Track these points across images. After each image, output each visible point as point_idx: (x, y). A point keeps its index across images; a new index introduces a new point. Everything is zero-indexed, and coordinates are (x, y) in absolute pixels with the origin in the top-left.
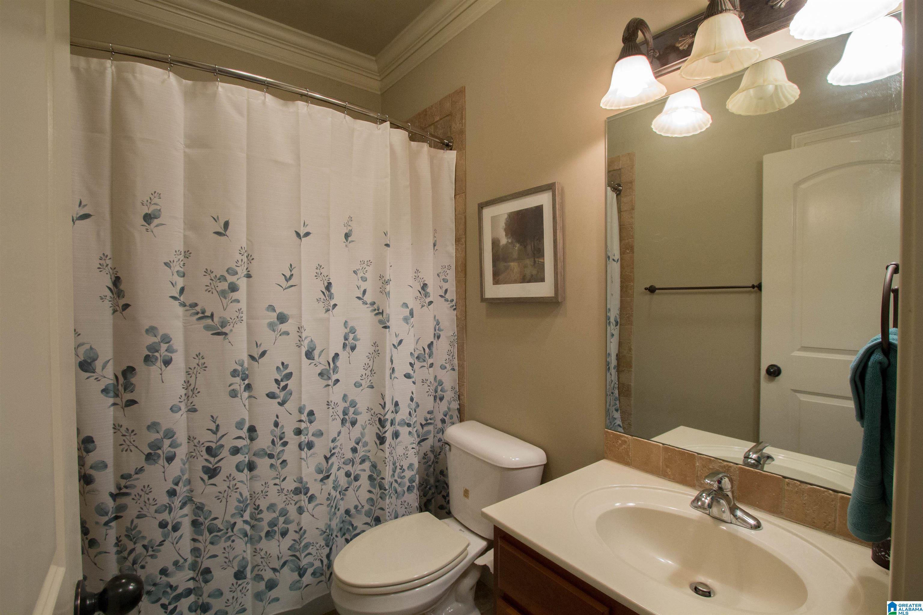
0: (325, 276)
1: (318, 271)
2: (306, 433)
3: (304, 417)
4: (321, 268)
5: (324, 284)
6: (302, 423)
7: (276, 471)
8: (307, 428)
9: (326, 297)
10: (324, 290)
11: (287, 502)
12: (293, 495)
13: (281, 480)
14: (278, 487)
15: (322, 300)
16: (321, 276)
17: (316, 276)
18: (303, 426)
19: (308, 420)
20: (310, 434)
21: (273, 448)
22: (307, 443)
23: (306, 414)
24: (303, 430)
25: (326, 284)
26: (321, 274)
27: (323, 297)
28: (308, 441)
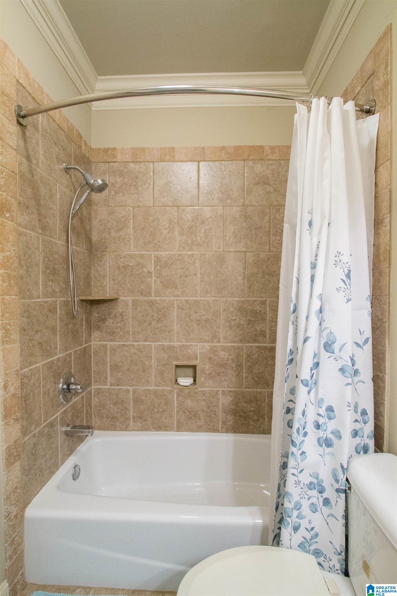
0: (345, 263)
1: (337, 259)
2: (325, 428)
3: (322, 411)
4: (341, 254)
5: (344, 271)
6: (320, 417)
7: (296, 461)
8: (325, 423)
9: (346, 286)
10: (344, 278)
11: (302, 496)
12: (307, 489)
13: (299, 471)
14: (295, 478)
15: (342, 289)
16: (340, 264)
17: (335, 264)
18: (321, 421)
19: (327, 415)
20: (329, 431)
21: (297, 437)
22: (325, 439)
23: (324, 408)
24: (321, 425)
25: (346, 272)
26: (340, 261)
27: (343, 285)
28: (326, 437)
